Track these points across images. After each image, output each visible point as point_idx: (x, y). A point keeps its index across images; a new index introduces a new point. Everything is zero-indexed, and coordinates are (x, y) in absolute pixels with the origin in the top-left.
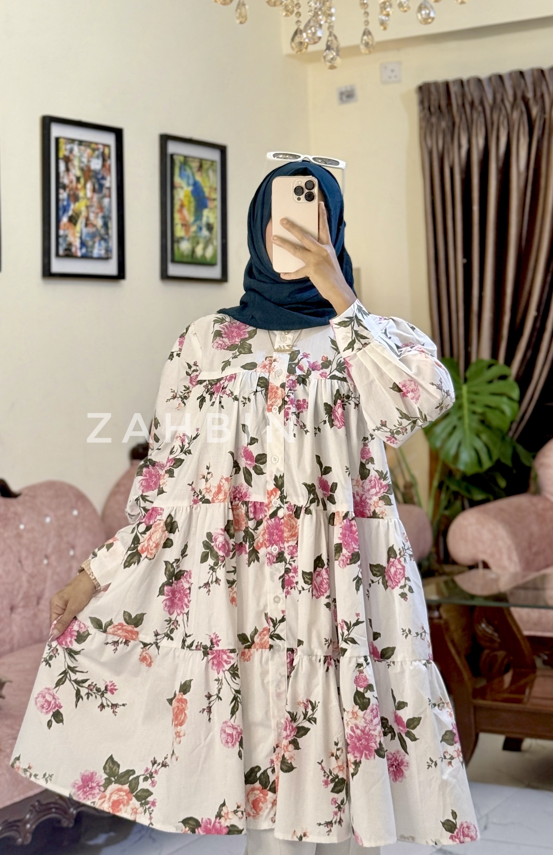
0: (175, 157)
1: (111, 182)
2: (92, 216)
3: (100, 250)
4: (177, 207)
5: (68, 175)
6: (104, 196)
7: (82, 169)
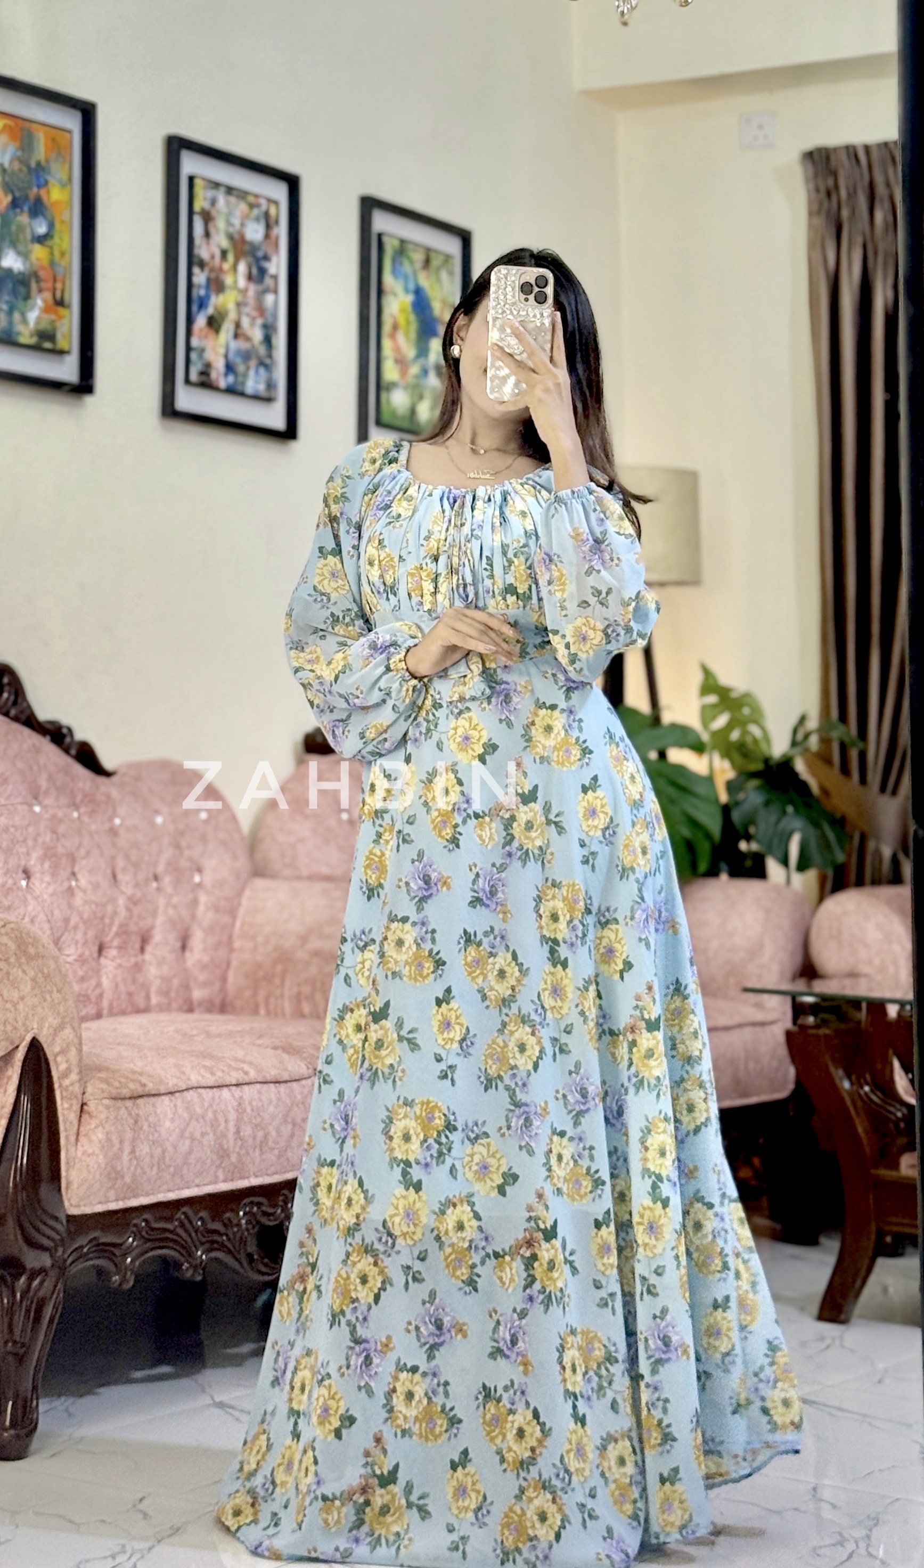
0: (386, 239)
1: (278, 266)
2: (245, 322)
3: (257, 382)
4: (387, 328)
5: (208, 243)
6: (266, 291)
7: (231, 237)
